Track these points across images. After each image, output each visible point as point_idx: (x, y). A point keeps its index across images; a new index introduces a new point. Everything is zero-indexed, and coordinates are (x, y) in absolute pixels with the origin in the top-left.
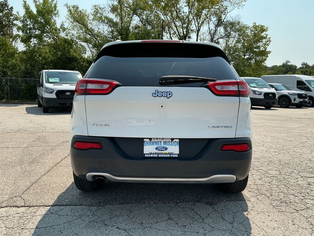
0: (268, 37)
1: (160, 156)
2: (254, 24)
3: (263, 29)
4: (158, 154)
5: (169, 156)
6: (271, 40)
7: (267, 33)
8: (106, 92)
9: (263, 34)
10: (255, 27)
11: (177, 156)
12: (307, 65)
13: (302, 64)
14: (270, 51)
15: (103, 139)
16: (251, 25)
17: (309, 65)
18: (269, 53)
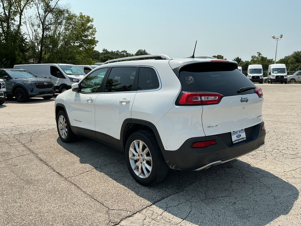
0: (94, 27)
1: (239, 141)
2: (81, 14)
3: (89, 20)
4: (238, 140)
5: (242, 140)
6: (96, 30)
7: (92, 23)
8: (217, 102)
9: (89, 24)
10: (82, 17)
11: (245, 139)
12: (107, 51)
13: (103, 50)
14: (97, 41)
15: (216, 136)
16: (78, 15)
17: (108, 52)
18: (97, 42)
